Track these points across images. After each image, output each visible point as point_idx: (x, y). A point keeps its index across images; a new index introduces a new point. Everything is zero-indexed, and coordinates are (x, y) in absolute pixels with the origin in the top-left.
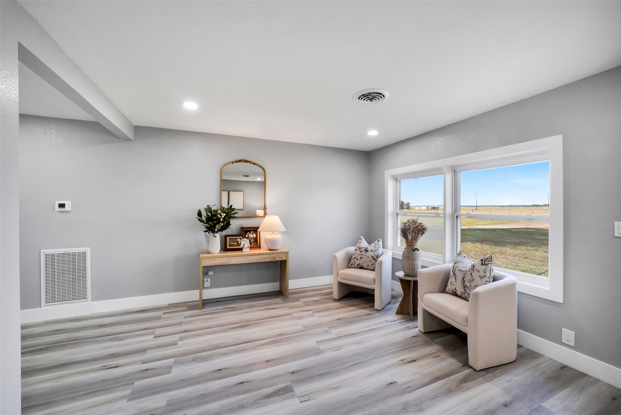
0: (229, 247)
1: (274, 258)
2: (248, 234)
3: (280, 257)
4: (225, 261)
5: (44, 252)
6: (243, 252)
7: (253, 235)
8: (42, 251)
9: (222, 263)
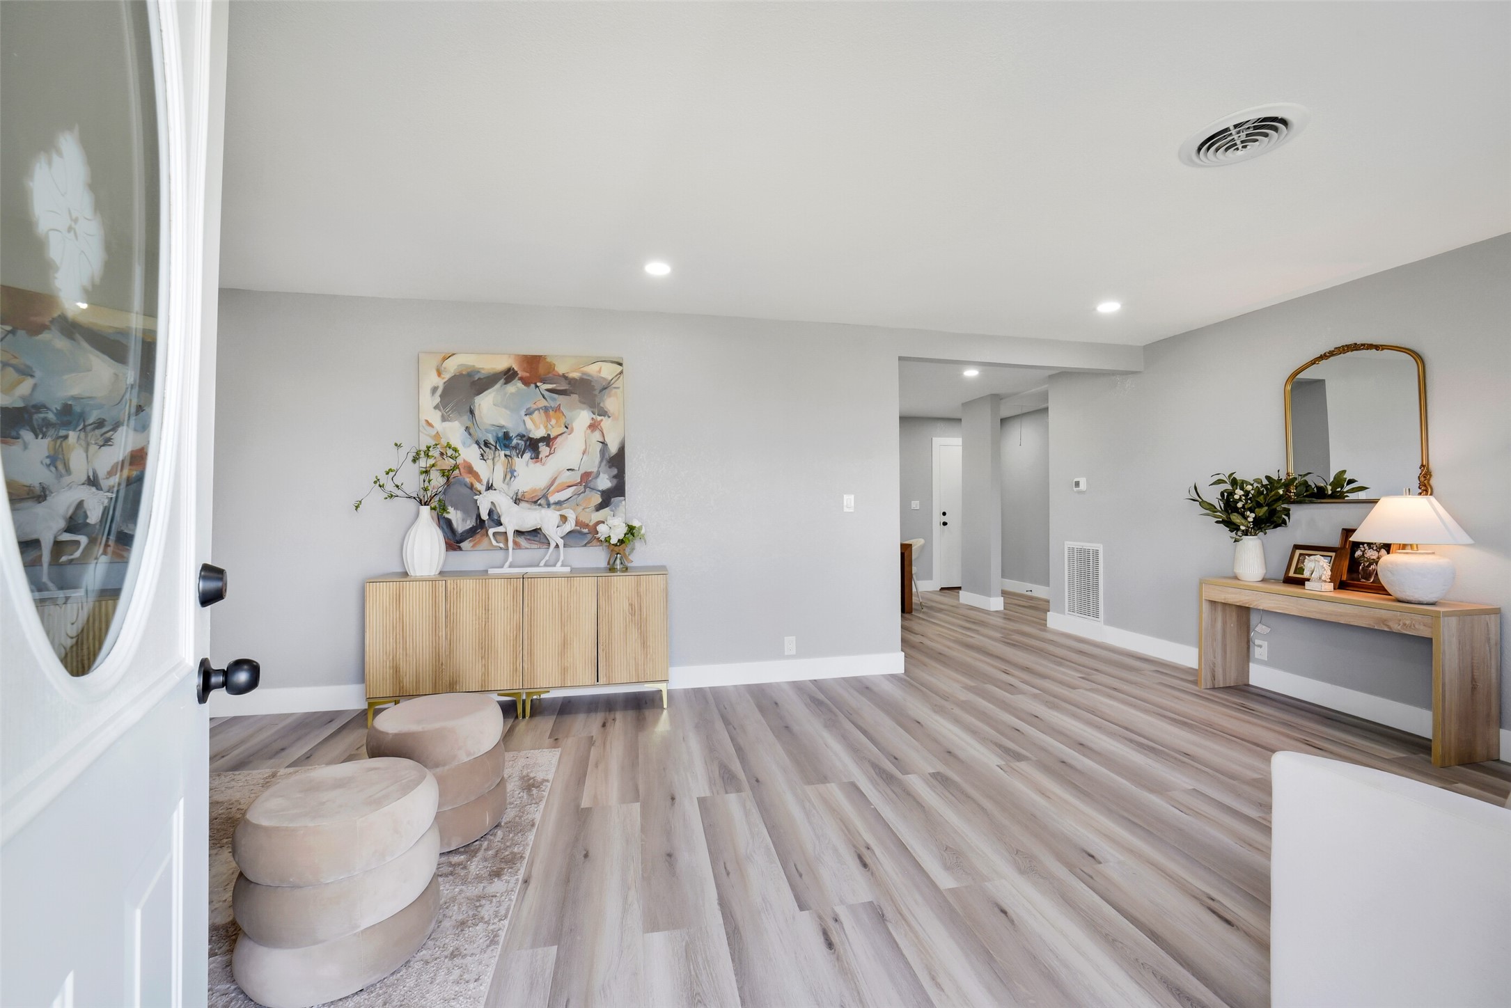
0: (1294, 573)
1: (1384, 621)
2: (1363, 549)
3: (1405, 624)
4: (1247, 598)
5: (1069, 544)
6: (1304, 589)
7: (1379, 552)
8: (1066, 543)
9: (1240, 601)
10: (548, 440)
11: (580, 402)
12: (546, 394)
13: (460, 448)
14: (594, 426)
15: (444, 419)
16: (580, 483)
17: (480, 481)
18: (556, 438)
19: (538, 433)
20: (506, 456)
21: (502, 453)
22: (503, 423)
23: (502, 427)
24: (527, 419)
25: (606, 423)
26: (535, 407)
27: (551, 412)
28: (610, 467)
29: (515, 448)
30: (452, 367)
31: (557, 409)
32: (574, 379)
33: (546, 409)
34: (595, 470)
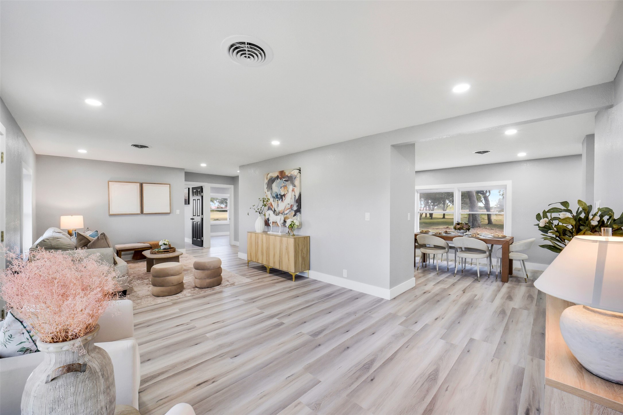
10: (284, 195)
11: (290, 183)
12: (284, 181)
13: (270, 199)
14: (293, 190)
15: (268, 191)
16: (290, 208)
17: (273, 208)
18: (286, 194)
19: (282, 194)
20: (277, 200)
21: (276, 200)
22: (277, 191)
23: (276, 192)
24: (281, 189)
25: (295, 189)
26: (282, 186)
27: (285, 187)
28: (296, 203)
29: (279, 198)
30: (269, 177)
31: (286, 186)
32: (289, 176)
33: (284, 186)
34: (293, 204)
